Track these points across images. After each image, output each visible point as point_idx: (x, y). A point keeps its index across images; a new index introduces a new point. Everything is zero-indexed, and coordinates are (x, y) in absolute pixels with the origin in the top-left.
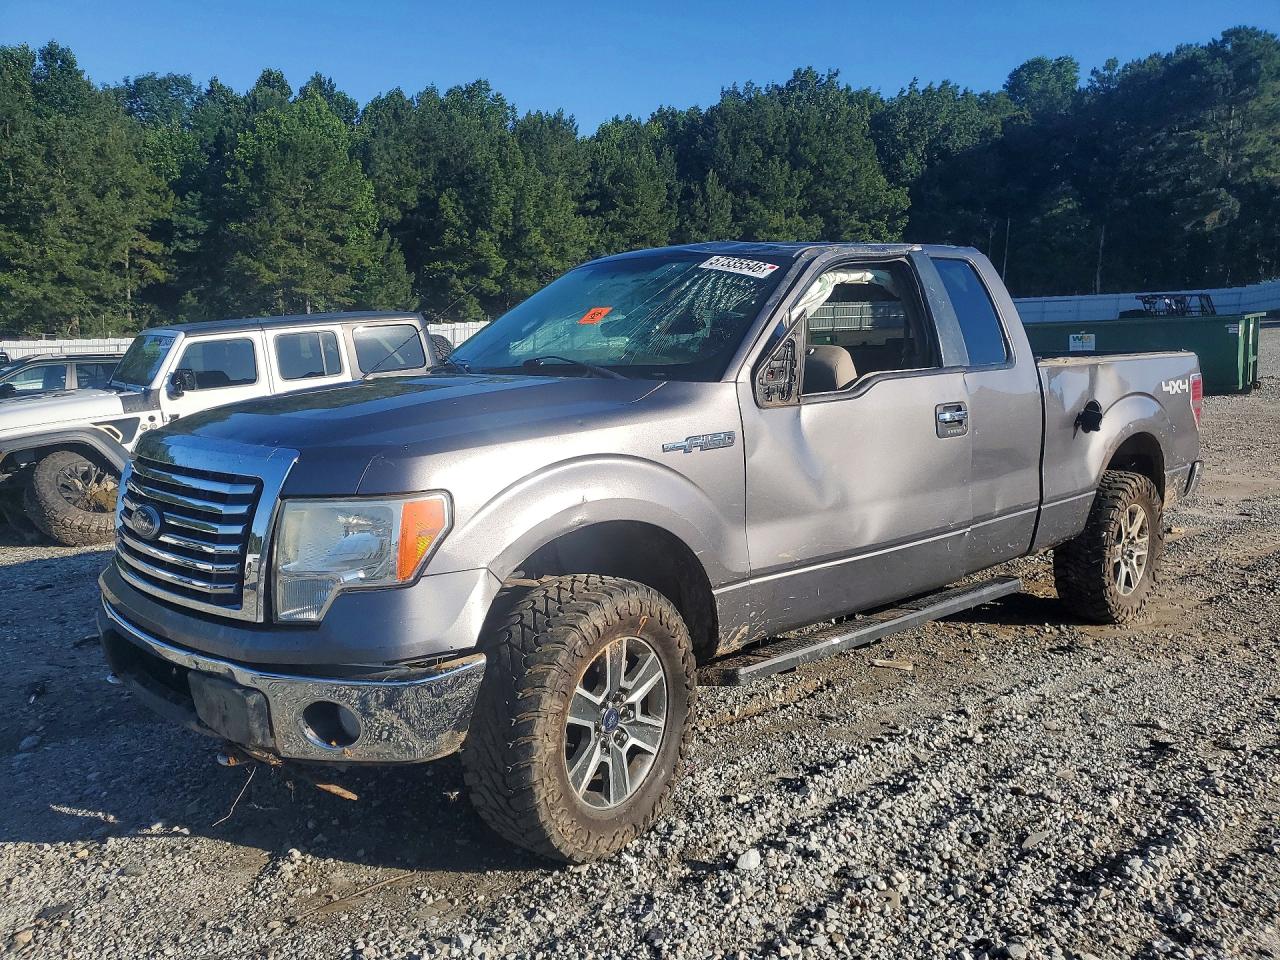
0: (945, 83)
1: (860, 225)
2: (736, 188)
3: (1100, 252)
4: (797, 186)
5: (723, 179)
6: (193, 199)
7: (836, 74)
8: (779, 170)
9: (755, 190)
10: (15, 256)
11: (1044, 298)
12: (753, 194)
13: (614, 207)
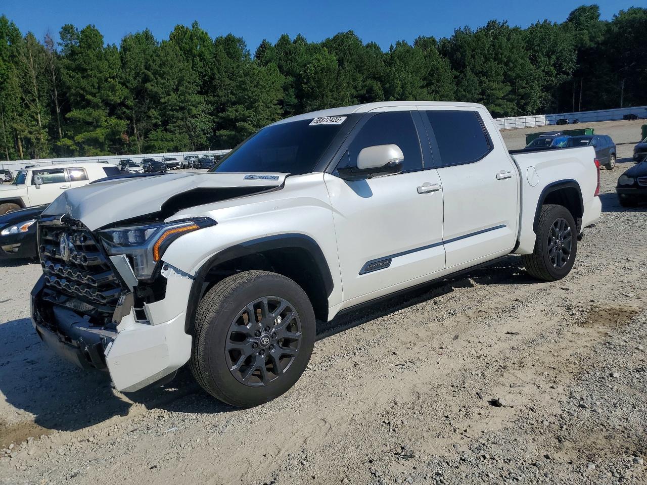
0: (546, 21)
1: (526, 86)
2: (477, 74)
3: (622, 91)
4: (501, 72)
5: (472, 70)
6: (292, 91)
7: (506, 22)
8: (493, 64)
9: (484, 74)
10: (249, 117)
11: (598, 111)
12: (483, 76)
13: (433, 84)
